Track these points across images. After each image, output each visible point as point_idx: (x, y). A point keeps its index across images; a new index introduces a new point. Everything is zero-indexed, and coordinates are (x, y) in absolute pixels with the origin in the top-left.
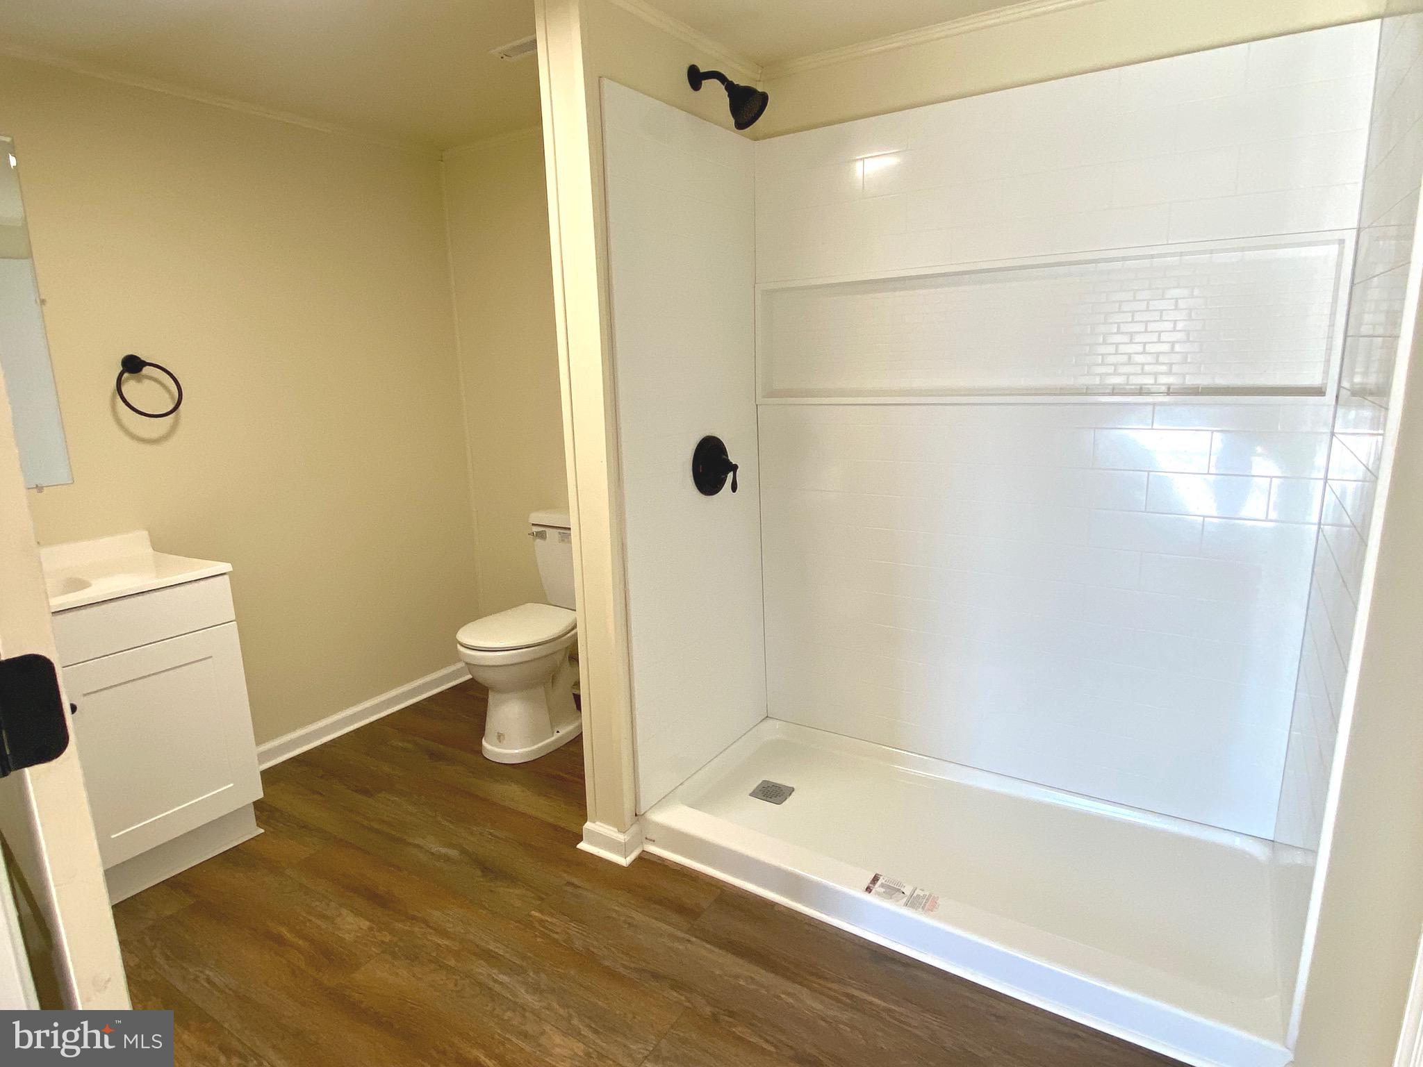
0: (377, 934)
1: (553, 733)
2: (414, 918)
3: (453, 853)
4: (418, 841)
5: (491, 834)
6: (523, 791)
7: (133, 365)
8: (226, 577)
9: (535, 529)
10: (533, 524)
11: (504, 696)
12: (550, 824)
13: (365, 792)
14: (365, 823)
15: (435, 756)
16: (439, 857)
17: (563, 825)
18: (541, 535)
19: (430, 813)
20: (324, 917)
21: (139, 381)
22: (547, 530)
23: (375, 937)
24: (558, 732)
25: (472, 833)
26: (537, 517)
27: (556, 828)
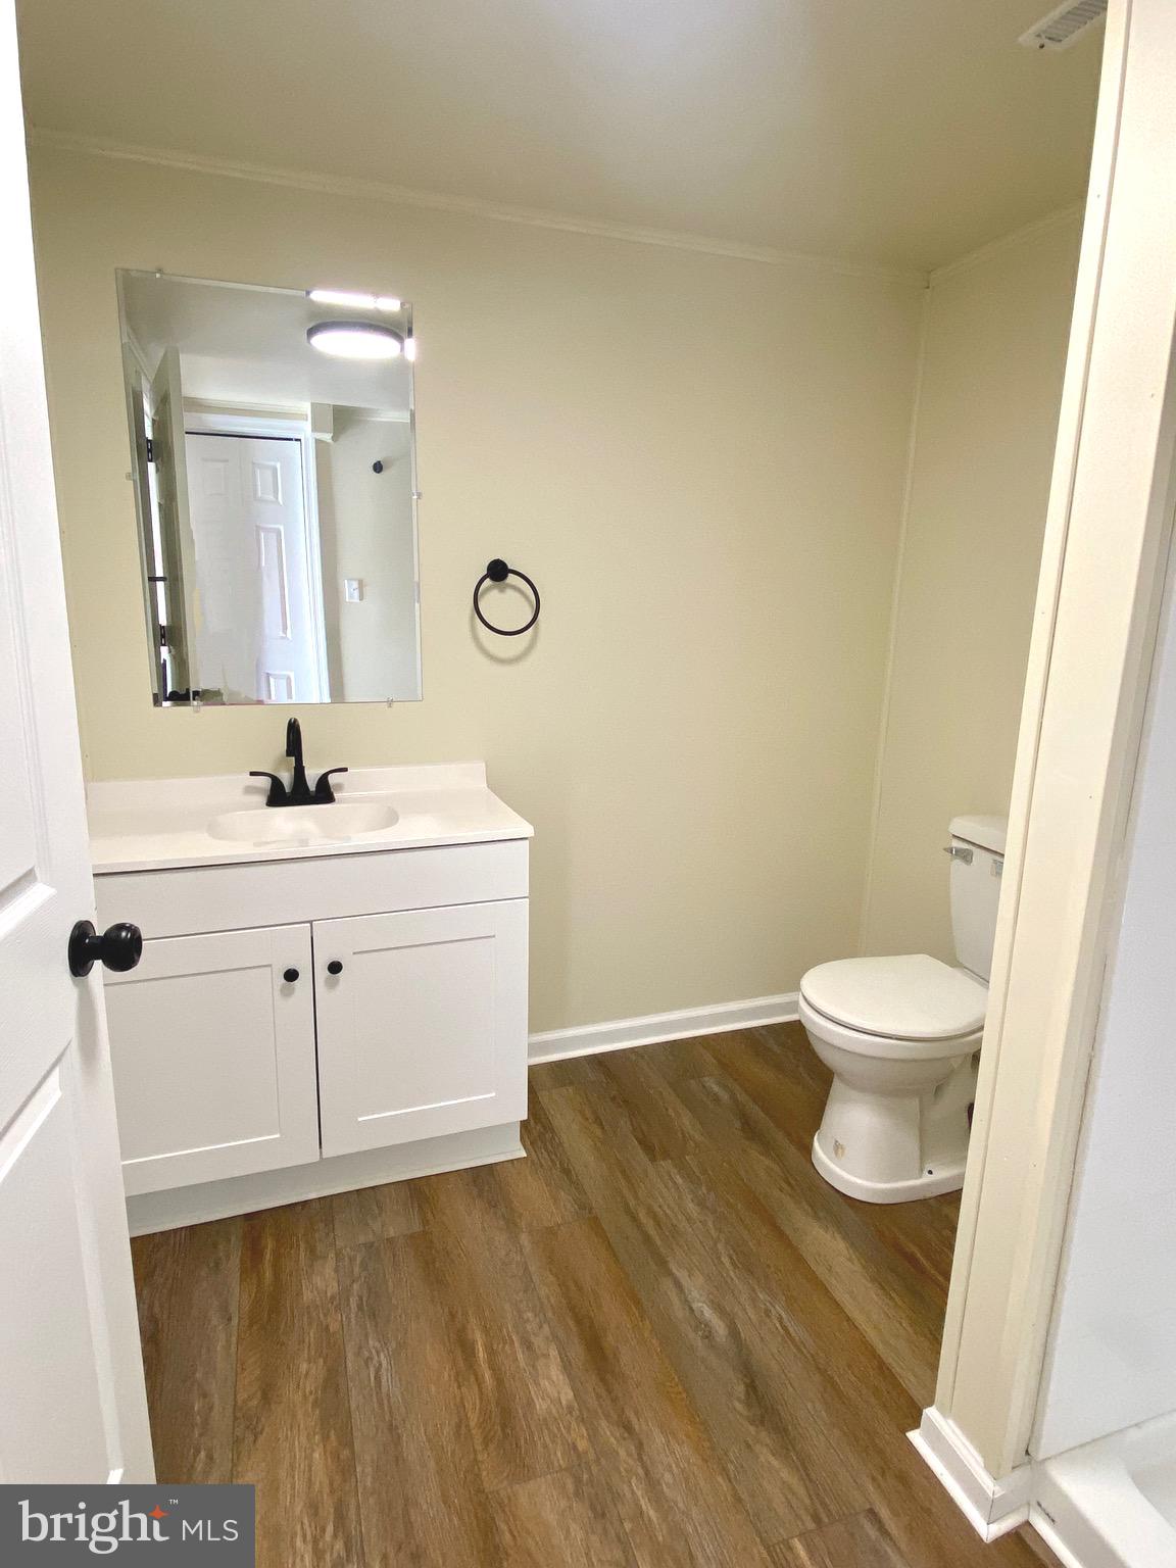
0: (574, 1425)
1: (922, 1170)
2: (628, 1428)
3: (720, 1328)
4: (682, 1275)
5: (780, 1319)
6: (850, 1260)
7: (498, 571)
8: (527, 841)
9: (956, 844)
10: (954, 836)
11: (854, 1094)
12: (873, 1353)
13: (648, 1148)
14: (632, 1203)
15: (750, 1129)
16: (700, 1324)
17: (897, 1369)
18: (965, 856)
19: (713, 1232)
20: (528, 1346)
21: (502, 590)
22: (976, 852)
23: (568, 1429)
24: (930, 1172)
25: (754, 1300)
26: (963, 826)
27: (883, 1368)
